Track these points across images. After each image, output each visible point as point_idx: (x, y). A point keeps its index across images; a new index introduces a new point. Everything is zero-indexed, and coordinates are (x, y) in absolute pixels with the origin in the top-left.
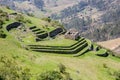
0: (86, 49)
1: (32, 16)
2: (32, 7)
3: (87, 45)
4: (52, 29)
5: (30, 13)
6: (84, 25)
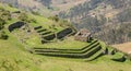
0: (99, 53)
2: (37, 4)
3: (100, 48)
4: (60, 29)
5: (35, 11)
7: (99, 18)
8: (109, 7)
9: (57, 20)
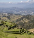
1: (6, 21)
2: (6, 19)
3: (24, 31)
4: (13, 26)
5: (6, 20)
6: (23, 24)
7: (24, 22)
8: (26, 19)
9: (12, 23)
